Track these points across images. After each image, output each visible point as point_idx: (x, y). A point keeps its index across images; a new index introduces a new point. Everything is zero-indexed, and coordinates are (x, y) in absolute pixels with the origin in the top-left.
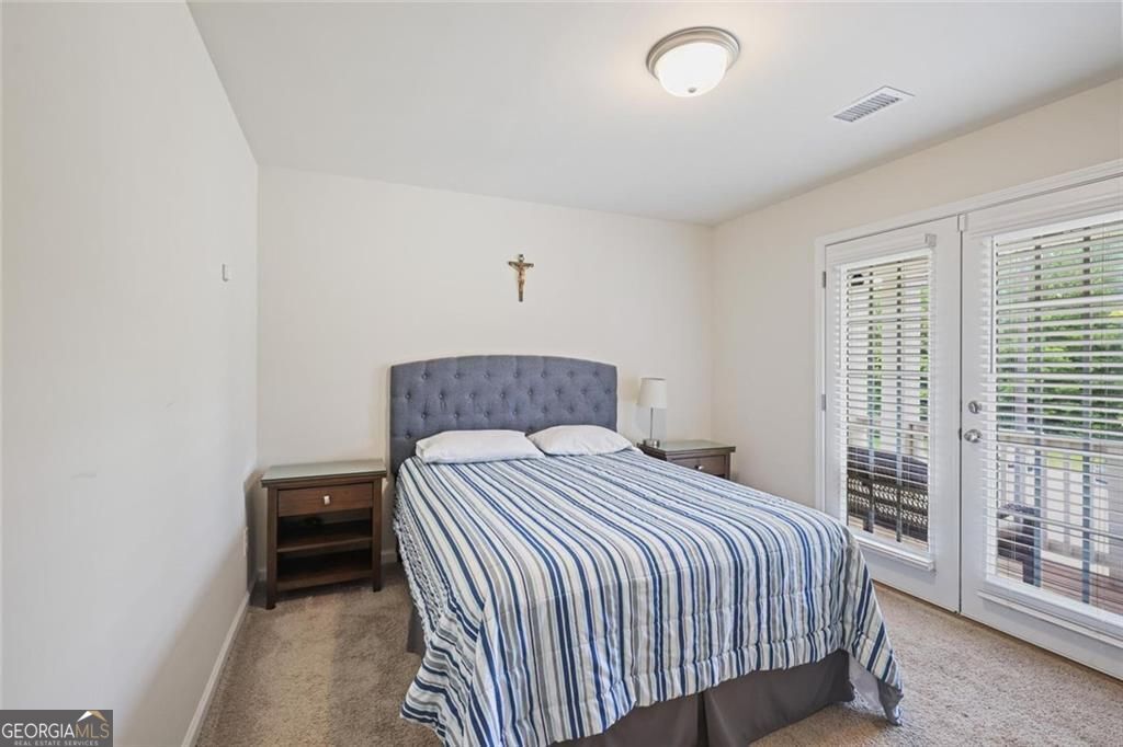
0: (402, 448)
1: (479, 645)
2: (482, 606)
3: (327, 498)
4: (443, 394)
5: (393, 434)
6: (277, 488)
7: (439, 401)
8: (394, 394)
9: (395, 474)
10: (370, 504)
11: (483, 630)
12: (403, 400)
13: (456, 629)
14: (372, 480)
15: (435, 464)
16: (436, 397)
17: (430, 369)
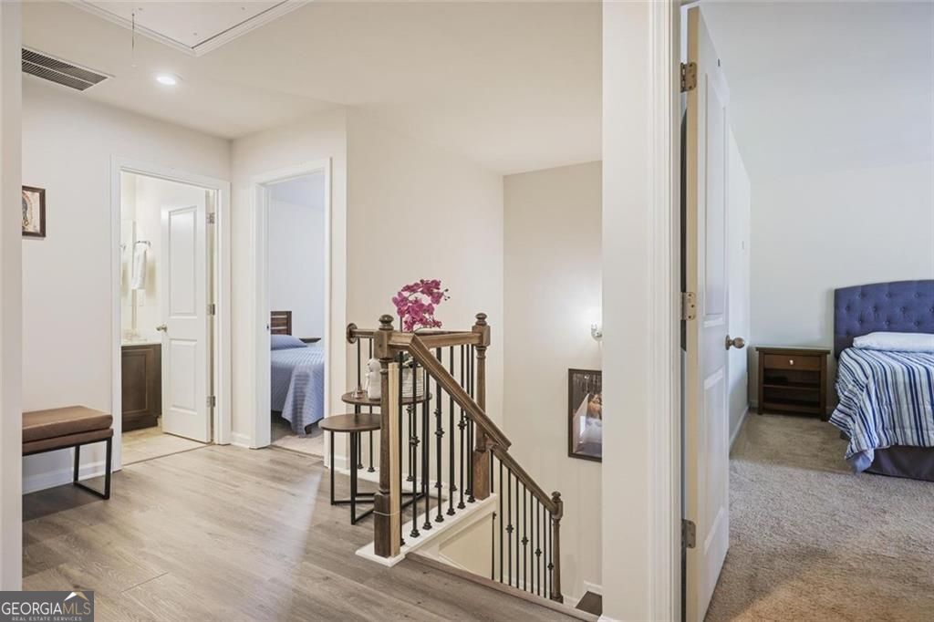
0: (844, 340)
1: (865, 393)
2: (867, 378)
3: (791, 362)
4: (876, 308)
5: (836, 332)
6: (764, 352)
7: (872, 313)
8: (837, 307)
9: (837, 357)
10: (818, 369)
11: (867, 386)
12: (844, 311)
13: (856, 390)
14: (820, 355)
15: (866, 349)
16: (871, 310)
17: (865, 291)
